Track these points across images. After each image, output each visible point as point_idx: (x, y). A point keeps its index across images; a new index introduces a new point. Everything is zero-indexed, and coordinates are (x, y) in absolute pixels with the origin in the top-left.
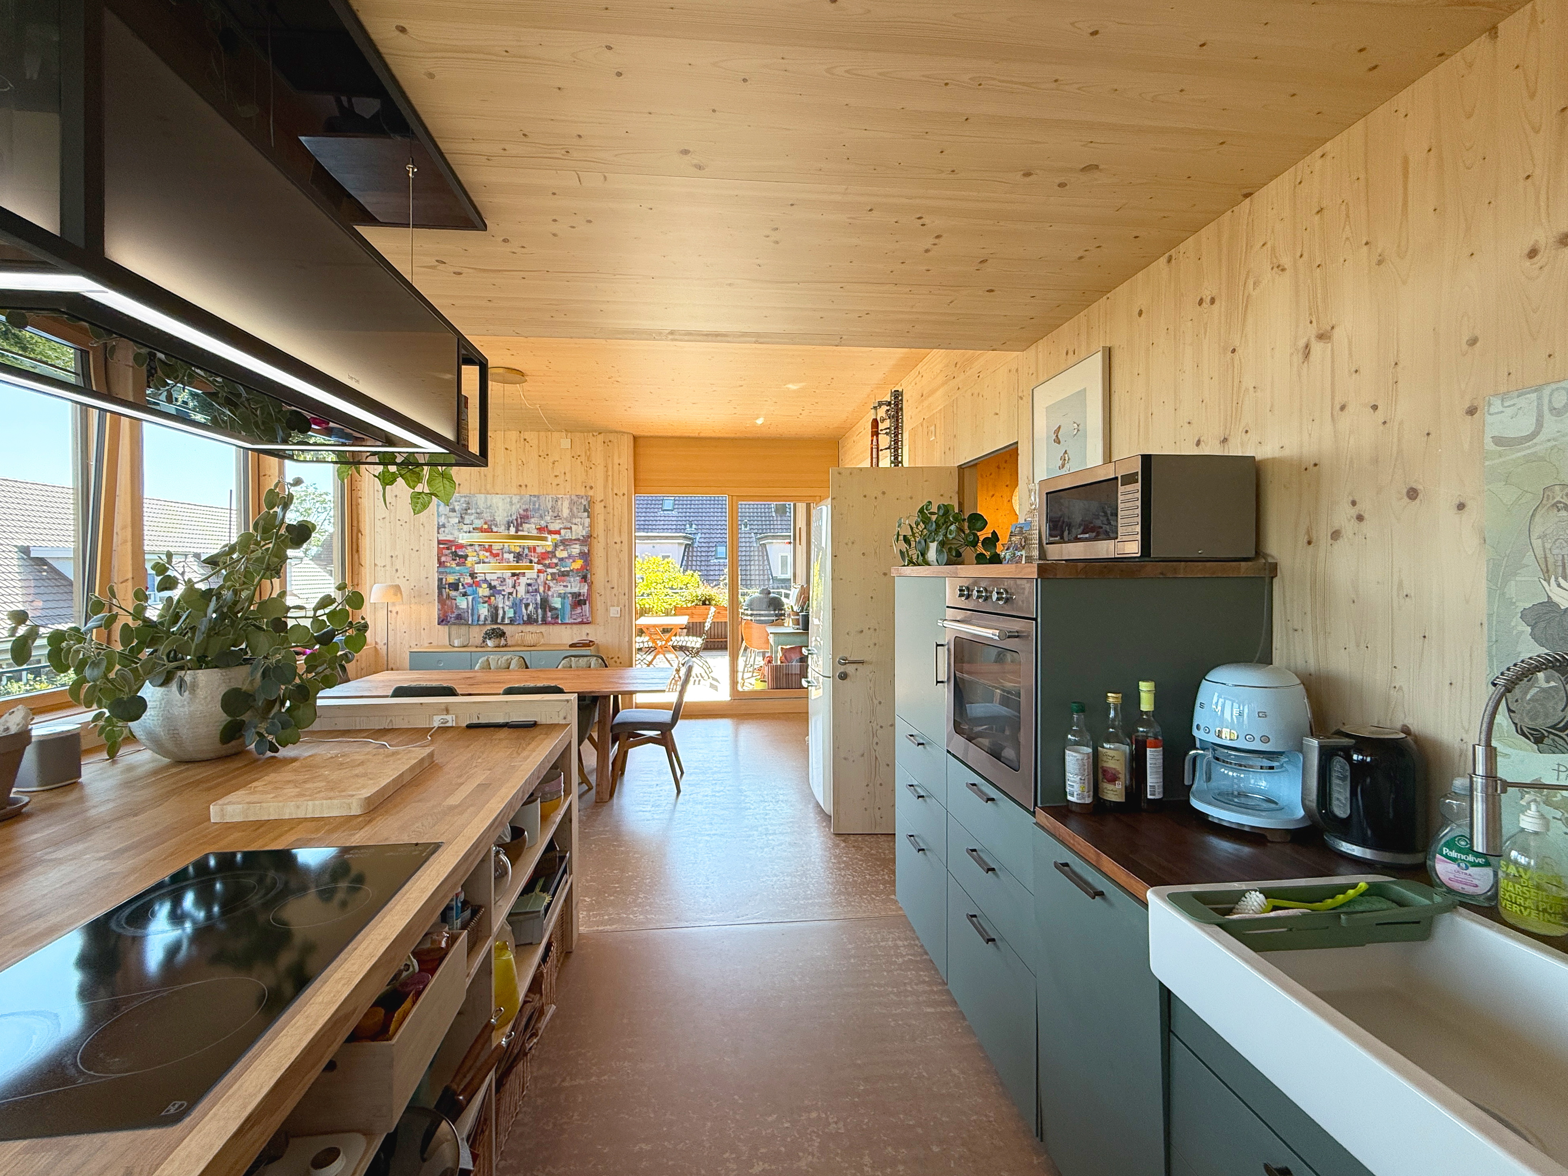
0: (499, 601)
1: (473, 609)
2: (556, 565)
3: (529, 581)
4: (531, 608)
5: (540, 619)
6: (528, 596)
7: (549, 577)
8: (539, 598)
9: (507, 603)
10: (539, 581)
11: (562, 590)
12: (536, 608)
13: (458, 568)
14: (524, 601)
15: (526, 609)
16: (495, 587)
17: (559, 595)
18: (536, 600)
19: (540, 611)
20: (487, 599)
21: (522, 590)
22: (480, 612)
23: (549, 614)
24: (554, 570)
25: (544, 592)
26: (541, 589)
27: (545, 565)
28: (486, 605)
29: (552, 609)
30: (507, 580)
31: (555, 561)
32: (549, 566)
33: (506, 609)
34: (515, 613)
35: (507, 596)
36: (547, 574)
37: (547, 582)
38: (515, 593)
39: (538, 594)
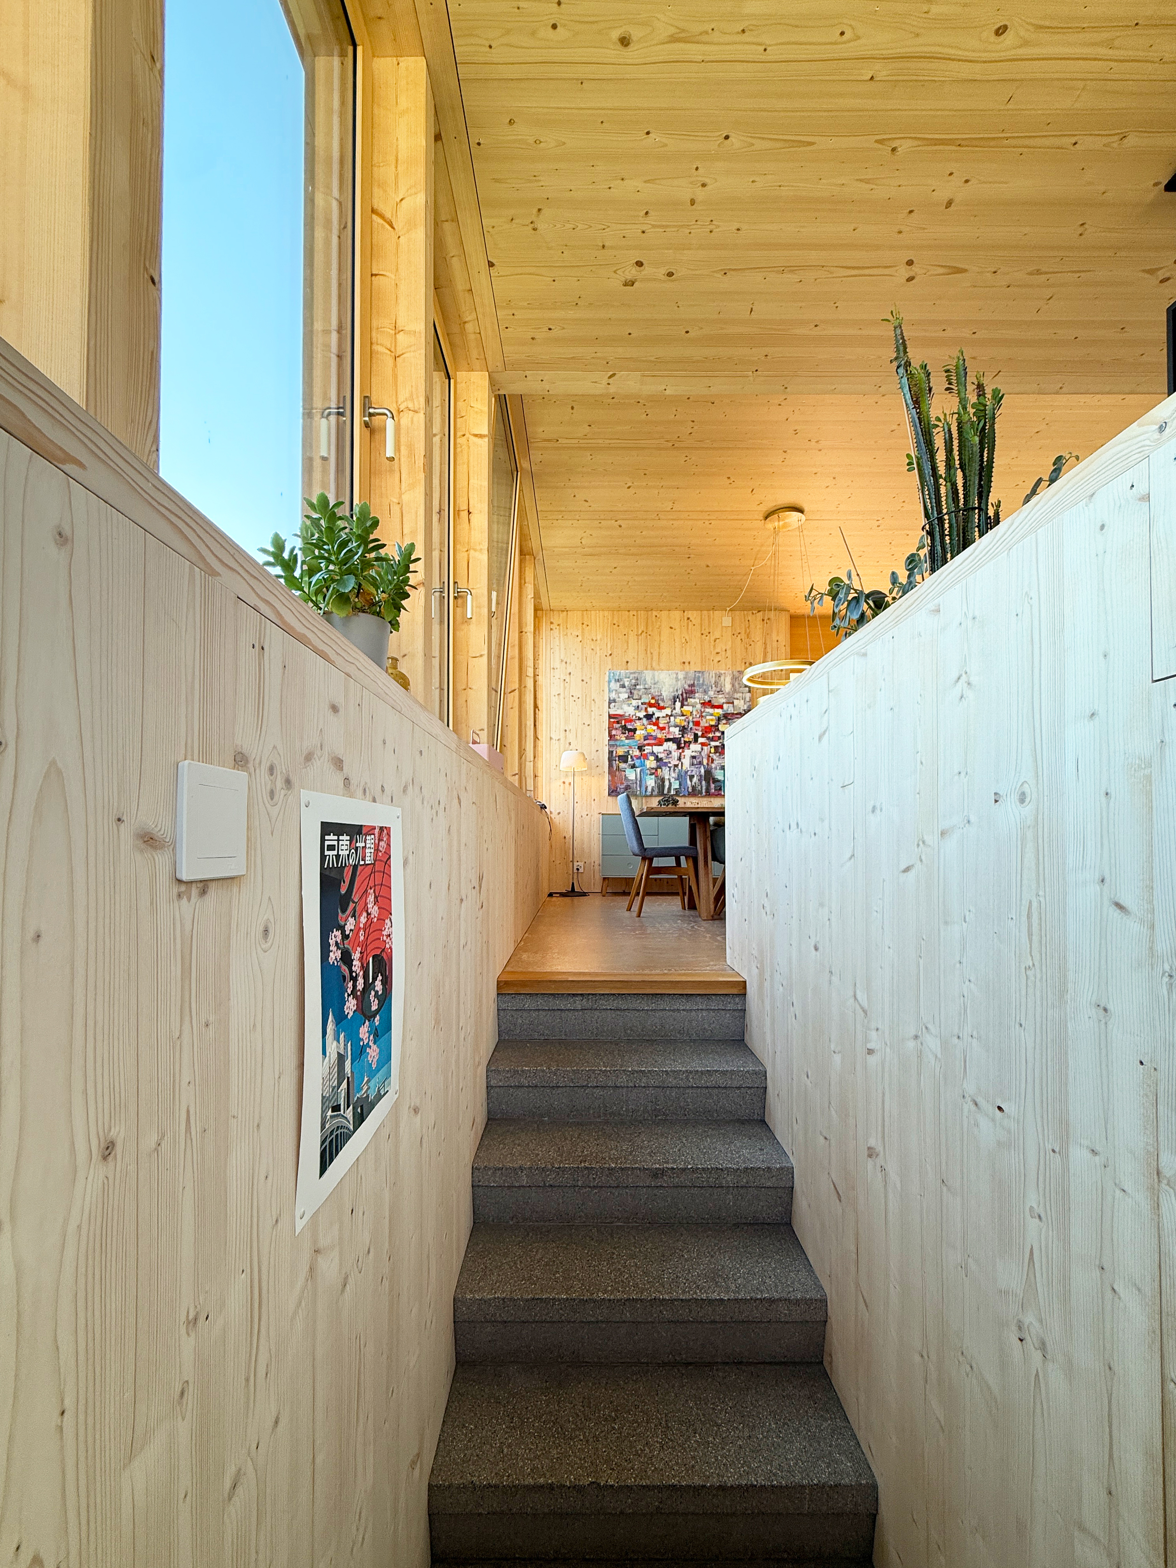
1: (641, 781)
4: (695, 780)
5: (704, 791)
6: (693, 768)
7: (713, 750)
8: (703, 770)
9: (673, 775)
12: (700, 780)
13: (627, 741)
14: (689, 773)
15: (691, 781)
16: (661, 759)
18: (700, 772)
19: (704, 782)
21: (686, 762)
22: (648, 783)
23: (712, 786)
24: (717, 743)
25: (708, 764)
26: (705, 762)
27: (708, 738)
29: (716, 781)
30: (673, 753)
31: (718, 734)
32: (712, 739)
33: (672, 780)
34: (680, 785)
35: (672, 769)
36: (711, 747)
37: (711, 755)
38: (680, 765)
39: (702, 767)
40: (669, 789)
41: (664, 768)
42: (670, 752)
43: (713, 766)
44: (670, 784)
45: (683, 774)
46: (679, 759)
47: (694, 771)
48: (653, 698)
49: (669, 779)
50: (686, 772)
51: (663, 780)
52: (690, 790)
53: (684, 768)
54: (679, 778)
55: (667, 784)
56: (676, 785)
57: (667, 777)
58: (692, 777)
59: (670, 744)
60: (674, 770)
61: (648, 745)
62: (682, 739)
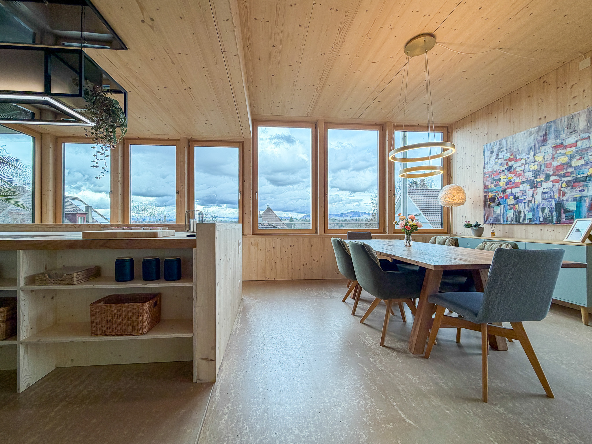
0: (521, 207)
1: (503, 214)
2: (571, 173)
3: (545, 191)
4: (546, 211)
5: (554, 220)
6: (544, 202)
7: (564, 185)
8: (553, 203)
9: (527, 208)
10: (553, 189)
11: (578, 195)
12: (551, 212)
13: (495, 188)
14: (541, 206)
15: (543, 213)
16: (518, 198)
17: (575, 199)
18: (551, 205)
19: (555, 214)
20: (512, 206)
21: (539, 198)
22: (508, 216)
23: (564, 216)
24: (570, 178)
25: (559, 198)
26: (556, 196)
27: (560, 176)
28: (512, 210)
29: (566, 211)
30: (527, 192)
31: (570, 170)
32: (564, 176)
33: (527, 212)
34: (533, 215)
35: (527, 203)
36: (562, 183)
37: (562, 189)
38: (533, 200)
39: (553, 200)
40: (524, 219)
41: (520, 204)
42: (525, 191)
43: (565, 198)
44: (525, 215)
45: (535, 206)
46: (533, 196)
47: (546, 204)
48: (512, 155)
49: (524, 212)
50: (538, 206)
51: (519, 213)
52: (542, 219)
53: (537, 203)
54: (533, 209)
55: (522, 215)
56: (529, 216)
57: (522, 210)
58: (543, 209)
59: (525, 185)
60: (528, 205)
61: (508, 188)
62: (535, 180)
